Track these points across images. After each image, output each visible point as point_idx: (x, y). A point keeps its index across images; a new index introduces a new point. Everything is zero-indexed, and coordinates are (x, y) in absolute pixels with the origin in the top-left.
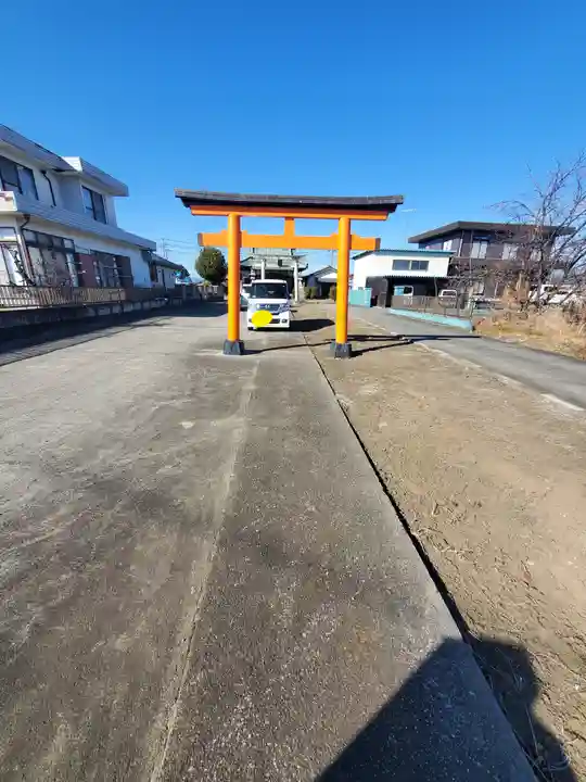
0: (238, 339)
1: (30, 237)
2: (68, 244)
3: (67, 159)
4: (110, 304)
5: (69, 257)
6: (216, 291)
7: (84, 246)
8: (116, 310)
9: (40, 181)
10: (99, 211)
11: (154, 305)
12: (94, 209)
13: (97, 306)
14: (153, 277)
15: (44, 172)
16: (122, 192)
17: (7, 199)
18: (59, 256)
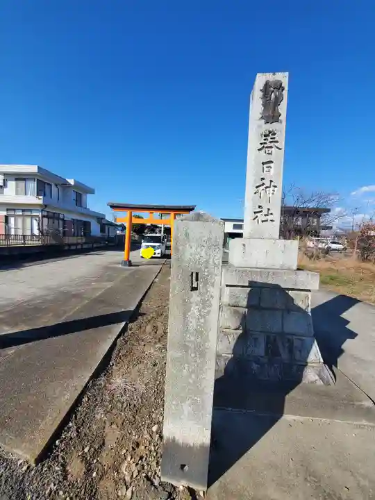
0: (128, 259)
1: (45, 214)
2: (61, 216)
3: (69, 180)
4: (77, 244)
5: (61, 222)
6: (137, 239)
7: (69, 217)
8: (79, 247)
9: (54, 189)
10: (79, 200)
11: (99, 245)
12: (77, 201)
13: (69, 245)
14: (102, 230)
15: (56, 185)
16: (92, 192)
17: (39, 199)
18: (56, 222)
